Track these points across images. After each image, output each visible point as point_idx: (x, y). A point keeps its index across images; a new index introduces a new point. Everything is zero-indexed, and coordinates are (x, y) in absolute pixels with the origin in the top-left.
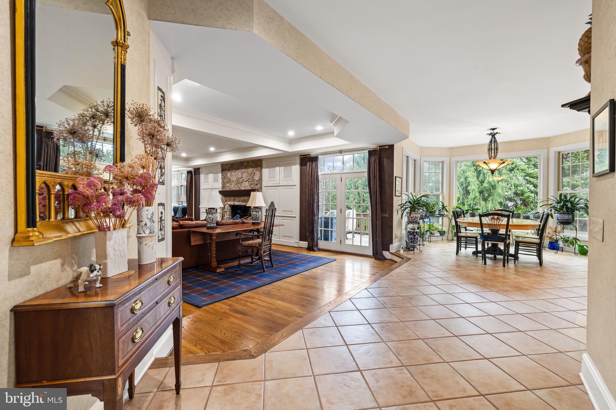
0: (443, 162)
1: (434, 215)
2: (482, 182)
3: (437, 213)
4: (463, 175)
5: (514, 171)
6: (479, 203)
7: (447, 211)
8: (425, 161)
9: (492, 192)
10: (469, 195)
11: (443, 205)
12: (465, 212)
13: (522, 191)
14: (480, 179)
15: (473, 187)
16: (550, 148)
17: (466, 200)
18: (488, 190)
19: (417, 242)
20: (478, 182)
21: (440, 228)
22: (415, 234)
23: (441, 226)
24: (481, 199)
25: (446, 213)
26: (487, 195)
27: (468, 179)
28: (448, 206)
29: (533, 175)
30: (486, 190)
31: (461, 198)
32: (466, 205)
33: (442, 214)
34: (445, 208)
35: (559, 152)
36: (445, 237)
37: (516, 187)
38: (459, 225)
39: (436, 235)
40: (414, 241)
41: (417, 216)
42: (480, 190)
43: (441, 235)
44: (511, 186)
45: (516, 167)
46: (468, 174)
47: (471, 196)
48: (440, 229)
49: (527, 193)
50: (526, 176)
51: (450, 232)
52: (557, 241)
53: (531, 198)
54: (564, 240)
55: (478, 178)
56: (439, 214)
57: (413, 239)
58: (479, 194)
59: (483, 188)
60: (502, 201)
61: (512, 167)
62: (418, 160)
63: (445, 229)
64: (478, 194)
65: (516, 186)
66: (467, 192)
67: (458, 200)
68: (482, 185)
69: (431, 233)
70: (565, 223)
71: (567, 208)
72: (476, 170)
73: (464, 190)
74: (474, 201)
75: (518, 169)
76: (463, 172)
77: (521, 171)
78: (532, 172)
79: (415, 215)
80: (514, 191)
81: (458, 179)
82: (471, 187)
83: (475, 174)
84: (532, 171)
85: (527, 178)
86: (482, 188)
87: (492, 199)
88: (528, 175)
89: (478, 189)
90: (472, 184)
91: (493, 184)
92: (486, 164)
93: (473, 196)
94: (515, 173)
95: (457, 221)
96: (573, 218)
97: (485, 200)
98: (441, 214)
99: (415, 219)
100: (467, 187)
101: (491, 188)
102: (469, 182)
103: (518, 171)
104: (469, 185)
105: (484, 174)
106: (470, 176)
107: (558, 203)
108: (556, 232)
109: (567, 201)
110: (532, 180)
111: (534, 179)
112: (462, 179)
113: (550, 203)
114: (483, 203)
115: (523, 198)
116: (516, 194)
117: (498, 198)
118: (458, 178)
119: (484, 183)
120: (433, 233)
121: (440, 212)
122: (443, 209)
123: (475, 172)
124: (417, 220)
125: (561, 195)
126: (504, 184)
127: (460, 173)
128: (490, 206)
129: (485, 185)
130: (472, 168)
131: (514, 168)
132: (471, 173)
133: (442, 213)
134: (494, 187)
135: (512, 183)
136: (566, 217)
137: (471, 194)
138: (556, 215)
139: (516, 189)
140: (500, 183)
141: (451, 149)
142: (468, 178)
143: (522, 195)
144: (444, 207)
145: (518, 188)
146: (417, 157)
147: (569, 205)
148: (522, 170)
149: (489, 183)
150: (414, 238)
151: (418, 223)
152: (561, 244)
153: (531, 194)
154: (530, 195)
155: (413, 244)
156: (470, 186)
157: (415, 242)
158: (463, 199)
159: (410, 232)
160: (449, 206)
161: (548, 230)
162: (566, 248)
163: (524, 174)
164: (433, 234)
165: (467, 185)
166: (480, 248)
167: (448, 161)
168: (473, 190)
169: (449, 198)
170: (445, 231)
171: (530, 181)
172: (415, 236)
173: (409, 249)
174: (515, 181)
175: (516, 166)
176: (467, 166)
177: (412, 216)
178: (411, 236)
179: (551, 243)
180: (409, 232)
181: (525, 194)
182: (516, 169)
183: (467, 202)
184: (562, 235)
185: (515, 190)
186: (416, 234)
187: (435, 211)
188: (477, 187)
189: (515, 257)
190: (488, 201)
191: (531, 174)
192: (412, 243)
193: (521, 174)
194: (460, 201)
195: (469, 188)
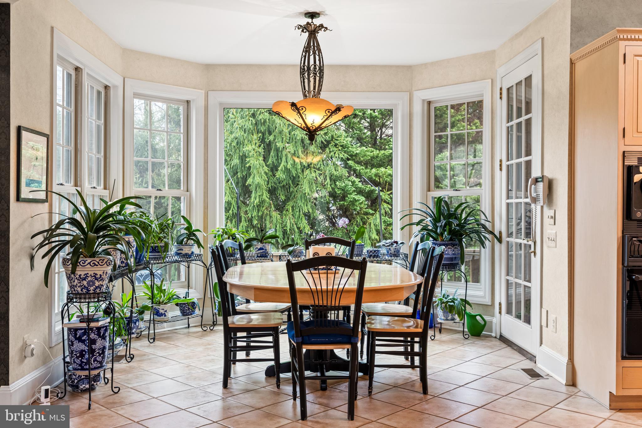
0: (188, 102)
1: (164, 258)
2: (274, 169)
3: (173, 249)
4: (238, 151)
5: (330, 149)
6: (268, 217)
7: (199, 245)
8: (137, 95)
9: (293, 192)
10: (250, 197)
11: (189, 228)
12: (244, 246)
13: (343, 190)
14: (270, 162)
15: (258, 180)
16: (415, 92)
17: (243, 209)
18: (286, 188)
19: (101, 363)
20: (266, 169)
21: (181, 292)
22: (92, 336)
23: (183, 287)
24: (272, 206)
25: (196, 250)
26: (283, 198)
27: (248, 159)
28: (202, 230)
29: (360, 159)
30: (281, 187)
31: (234, 203)
32: (243, 219)
33: (186, 254)
34: (195, 235)
35: (429, 103)
36: (194, 320)
37: (333, 182)
38: (232, 295)
39: (170, 315)
40: (88, 362)
41: (99, 273)
42: (269, 186)
43: (184, 313)
44: (325, 179)
45: (332, 140)
46: (248, 148)
47: (254, 200)
48: (182, 296)
49: (351, 194)
51: (208, 302)
53: (357, 203)
54: (446, 305)
55: (265, 159)
56: (177, 254)
57: (87, 356)
58: (268, 195)
59: (277, 182)
60: (311, 211)
61: (325, 140)
62: (116, 87)
63: (195, 296)
64: (266, 196)
65: (334, 179)
66: (246, 191)
67: (227, 210)
68: (274, 176)
69: (157, 313)
72: (262, 140)
73: (240, 185)
74: (258, 210)
75: (336, 145)
76: (237, 143)
77: (340, 148)
78: (358, 152)
79: (90, 270)
80: (330, 189)
81: (226, 160)
82: (254, 178)
83: (261, 150)
85: (350, 163)
86: (274, 183)
88: (353, 157)
89: (266, 183)
90: (255, 172)
91: (294, 173)
92: (298, 109)
93: (258, 200)
94: (330, 152)
95: (225, 283)
97: (280, 208)
98: (183, 252)
99: (91, 283)
100: (245, 179)
101: (291, 182)
102: (250, 167)
103: (335, 149)
104: (250, 175)
105: (277, 150)
106: (251, 154)
107: (435, 219)
111: (362, 167)
112: (236, 161)
114: (275, 214)
115: (346, 204)
116: (333, 195)
117: (302, 205)
118: (227, 158)
119: (277, 170)
120: (161, 311)
121: (181, 247)
122: (188, 239)
123: (260, 146)
124: (100, 287)
126: (314, 175)
127: (230, 144)
128: (289, 221)
129: (280, 175)
130: (255, 137)
131: (328, 142)
132: (254, 146)
133: (186, 250)
134: (296, 181)
135: (326, 174)
137: (253, 195)
139: (333, 186)
140: (307, 172)
141: (209, 67)
142: (246, 157)
143: (343, 198)
144: (191, 234)
145: (337, 183)
146: (115, 80)
148: (342, 146)
149: (287, 171)
150: (92, 351)
151: (107, 296)
153: (359, 196)
154: (357, 197)
155: (86, 373)
156: (252, 177)
157: (95, 365)
158: (238, 207)
159: (76, 330)
160: (206, 229)
163: (346, 155)
164: (161, 315)
165: (244, 174)
166: (285, 357)
167: (202, 103)
168: (258, 186)
169: (206, 208)
170: (195, 300)
171: (355, 171)
172: (94, 342)
173: (77, 387)
174: (330, 169)
175: (332, 136)
176: (245, 132)
177: (80, 271)
178: (79, 346)
180: (73, 331)
181: (349, 196)
182: (333, 143)
183: (246, 212)
185: (332, 188)
186: (99, 334)
187: (167, 244)
188: (265, 180)
190: (284, 212)
191: (356, 155)
192: (83, 369)
193: (341, 156)
194: (231, 212)
195: (250, 181)
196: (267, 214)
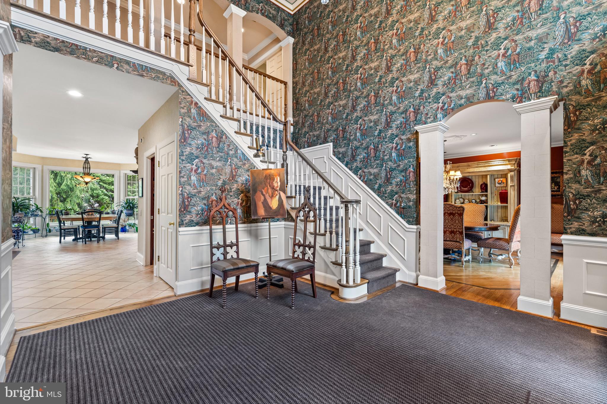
0: (34, 168)
2: (59, 184)
9: (70, 194)
13: (97, 194)
14: (57, 181)
16: (121, 170)
18: (66, 192)
20: (55, 184)
25: (39, 213)
26: (64, 197)
30: (63, 192)
33: (36, 215)
34: (39, 209)
35: (125, 174)
39: (29, 233)
41: (21, 216)
42: (57, 191)
50: (100, 182)
52: (125, 226)
54: (129, 225)
59: (61, 190)
60: (80, 202)
65: (92, 190)
68: (60, 187)
70: (129, 215)
71: (130, 207)
79: (18, 216)
80: (90, 193)
83: (52, 176)
84: (105, 179)
85: (101, 183)
87: (70, 201)
88: (101, 180)
91: (71, 186)
96: (134, 212)
97: (64, 201)
99: (18, 219)
101: (69, 190)
105: (61, 176)
107: (126, 204)
108: (124, 221)
109: (130, 203)
110: (105, 185)
113: (121, 204)
116: (92, 196)
117: (76, 200)
119: (61, 185)
121: (34, 212)
122: (36, 210)
124: (21, 220)
125: (127, 199)
129: (63, 187)
133: (36, 213)
134: (72, 190)
136: (130, 212)
138: (125, 211)
140: (78, 186)
141: (43, 158)
143: (98, 197)
145: (94, 191)
147: (131, 205)
149: (67, 185)
150: (18, 235)
152: (127, 228)
154: (104, 197)
157: (19, 238)
161: (121, 221)
162: (130, 230)
164: (26, 233)
167: (41, 169)
170: (40, 228)
172: (19, 233)
179: (122, 228)
181: (100, 196)
184: (128, 222)
185: (92, 193)
186: (20, 231)
189: (103, 238)
190: (66, 203)
196: (55, 204)
